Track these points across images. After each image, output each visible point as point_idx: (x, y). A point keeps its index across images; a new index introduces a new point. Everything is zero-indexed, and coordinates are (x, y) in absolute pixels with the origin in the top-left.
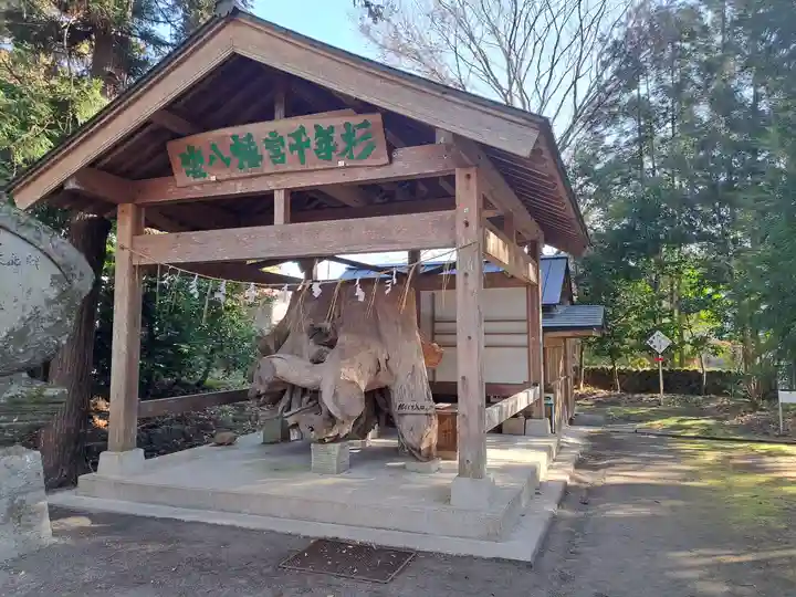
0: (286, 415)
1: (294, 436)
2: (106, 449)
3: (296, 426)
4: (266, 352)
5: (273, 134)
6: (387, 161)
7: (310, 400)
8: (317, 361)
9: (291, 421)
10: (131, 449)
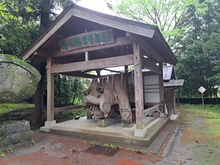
0: (91, 112)
1: (93, 117)
2: (47, 120)
3: (93, 115)
4: (86, 95)
5: (84, 37)
6: (114, 42)
7: (97, 108)
8: (98, 97)
9: (92, 113)
10: (53, 120)
